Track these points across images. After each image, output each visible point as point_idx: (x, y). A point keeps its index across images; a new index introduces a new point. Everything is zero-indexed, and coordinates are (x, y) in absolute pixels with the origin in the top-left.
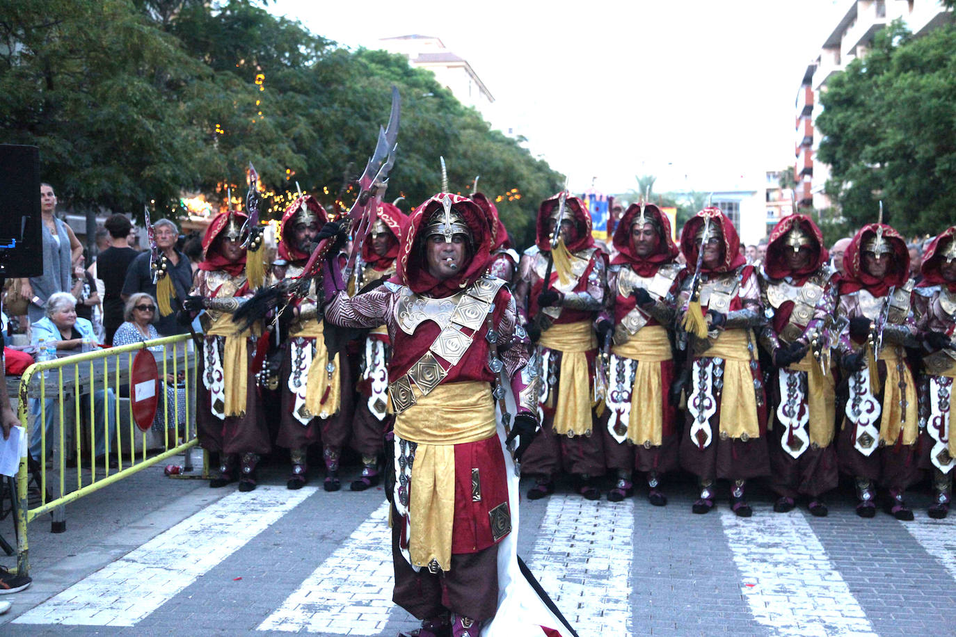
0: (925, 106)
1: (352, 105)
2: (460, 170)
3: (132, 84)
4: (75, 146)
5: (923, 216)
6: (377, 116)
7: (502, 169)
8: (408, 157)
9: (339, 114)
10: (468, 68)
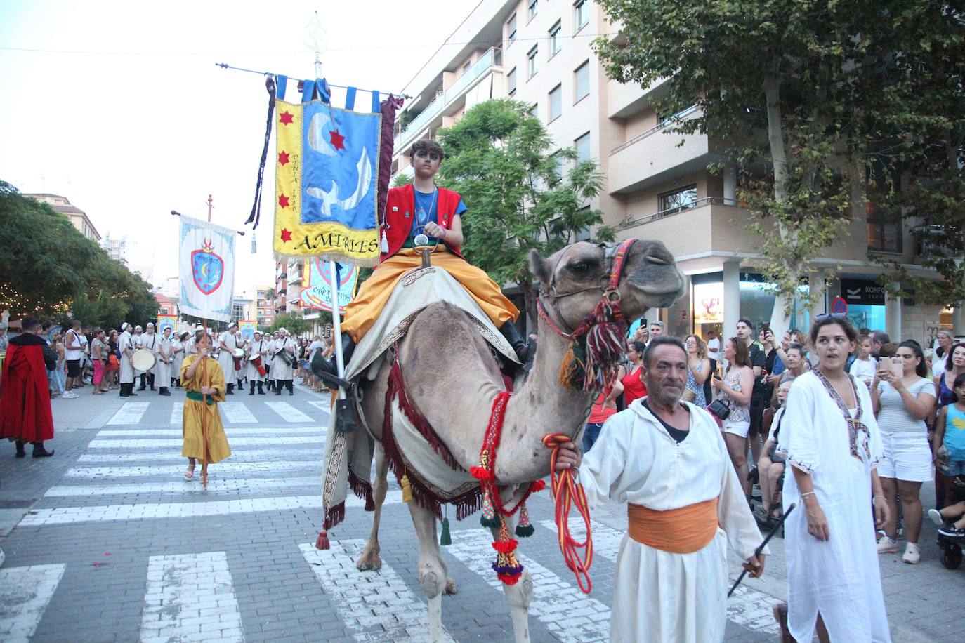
1: (18, 227)
6: (36, 236)
8: (60, 265)
10: (85, 218)
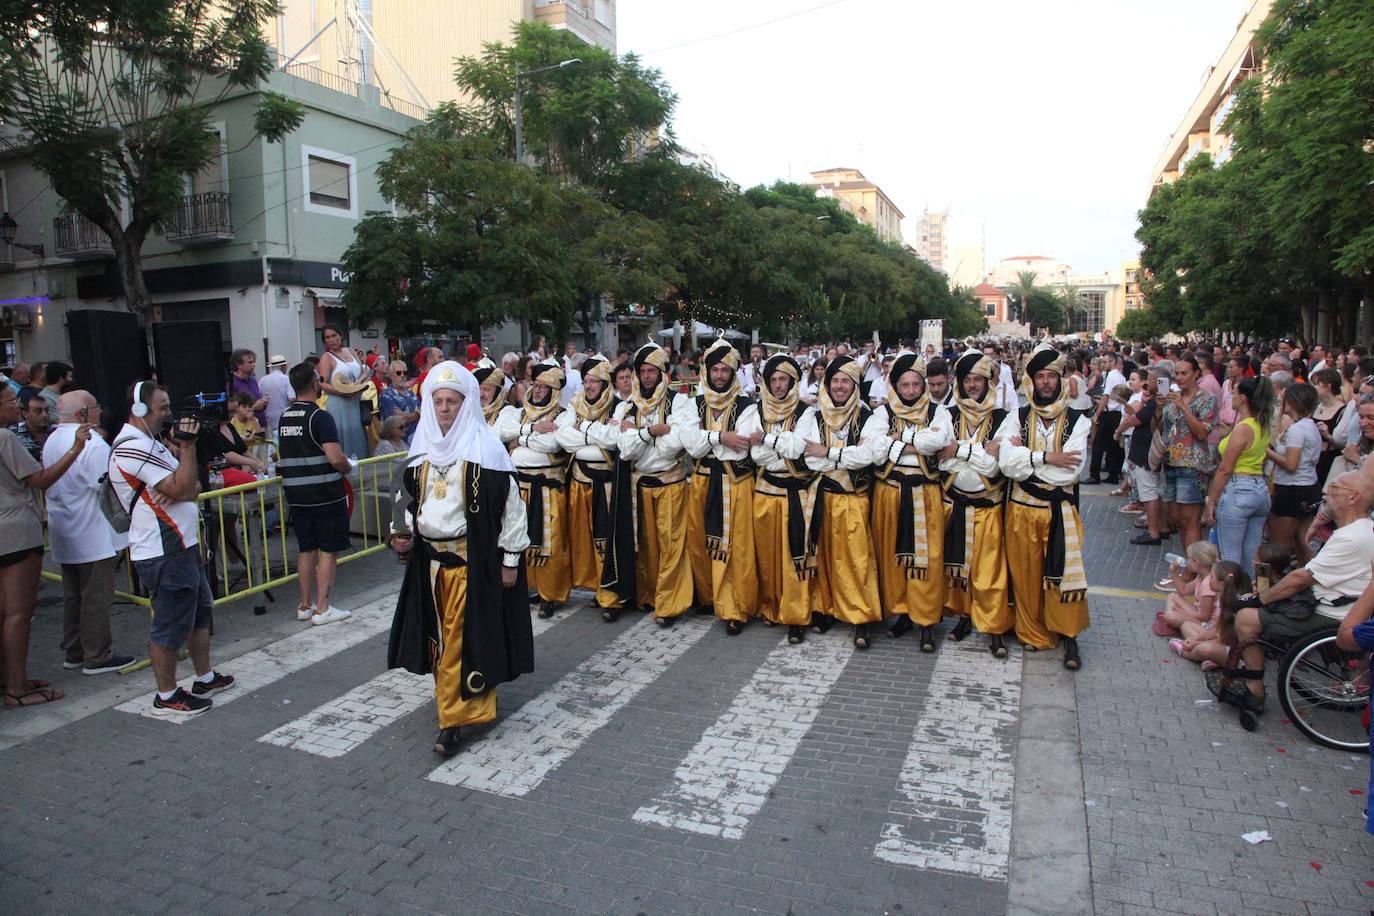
0: (1204, 226)
1: (734, 232)
2: (838, 276)
3: (524, 230)
4: (486, 280)
5: (1208, 314)
6: (754, 239)
7: (876, 274)
8: (777, 271)
9: (722, 239)
10: (880, 194)
